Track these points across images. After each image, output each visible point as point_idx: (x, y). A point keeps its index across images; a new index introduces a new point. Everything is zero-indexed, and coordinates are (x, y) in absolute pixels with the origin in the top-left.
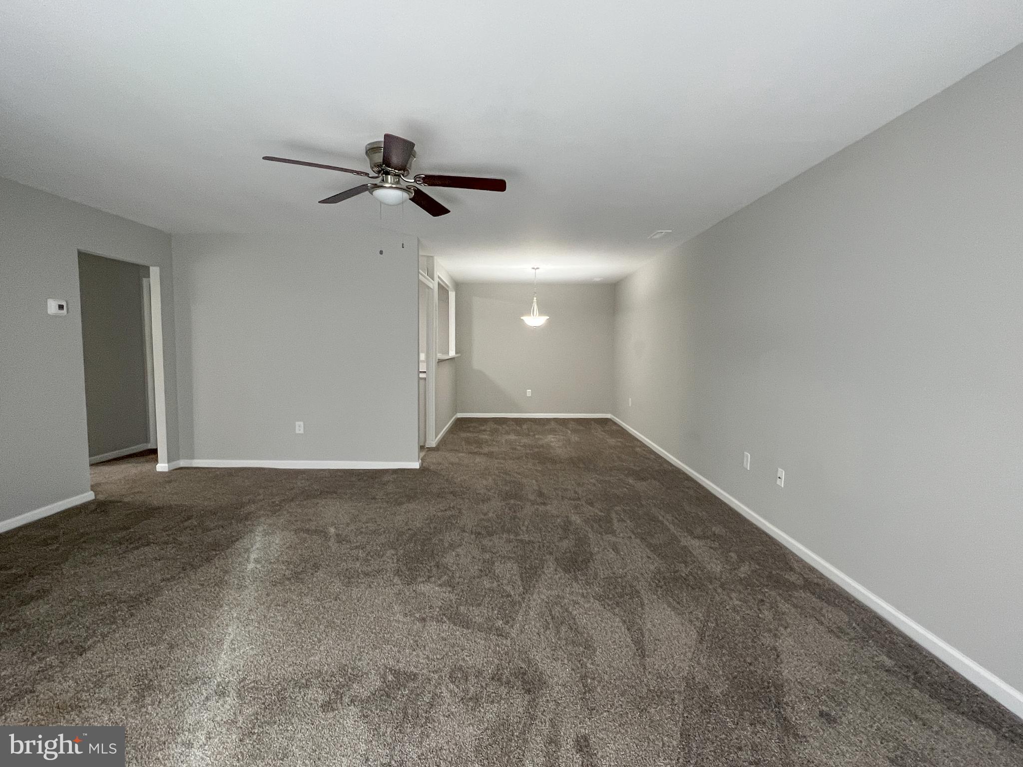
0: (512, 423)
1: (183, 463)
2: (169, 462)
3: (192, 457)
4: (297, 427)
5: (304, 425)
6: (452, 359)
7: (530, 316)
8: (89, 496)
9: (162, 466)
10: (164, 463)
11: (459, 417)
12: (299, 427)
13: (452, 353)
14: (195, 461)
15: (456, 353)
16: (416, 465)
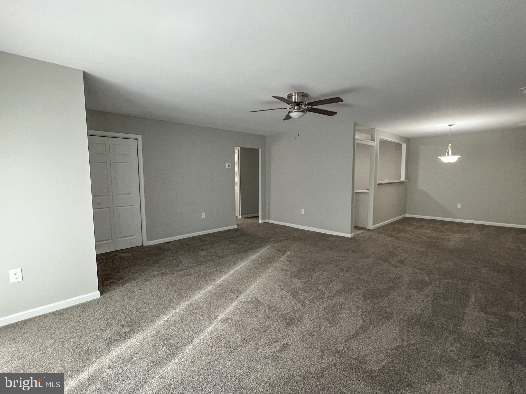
0: (454, 224)
1: (267, 221)
2: (262, 220)
3: (269, 219)
4: (302, 211)
5: (305, 210)
6: (403, 182)
7: (446, 156)
8: (235, 227)
9: (260, 221)
10: (260, 220)
11: (407, 216)
12: (303, 212)
13: (403, 179)
14: (270, 221)
15: (405, 179)
16: (349, 236)
